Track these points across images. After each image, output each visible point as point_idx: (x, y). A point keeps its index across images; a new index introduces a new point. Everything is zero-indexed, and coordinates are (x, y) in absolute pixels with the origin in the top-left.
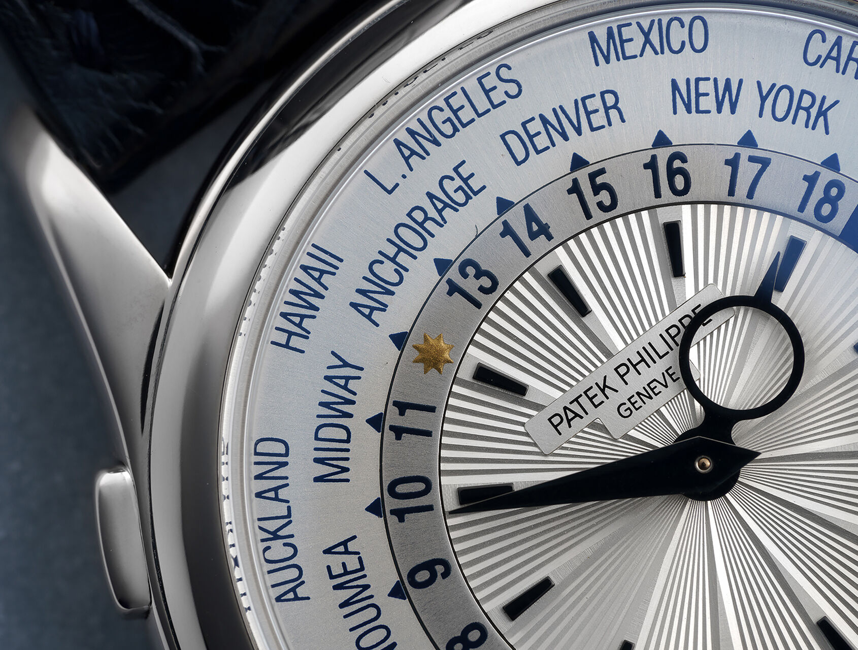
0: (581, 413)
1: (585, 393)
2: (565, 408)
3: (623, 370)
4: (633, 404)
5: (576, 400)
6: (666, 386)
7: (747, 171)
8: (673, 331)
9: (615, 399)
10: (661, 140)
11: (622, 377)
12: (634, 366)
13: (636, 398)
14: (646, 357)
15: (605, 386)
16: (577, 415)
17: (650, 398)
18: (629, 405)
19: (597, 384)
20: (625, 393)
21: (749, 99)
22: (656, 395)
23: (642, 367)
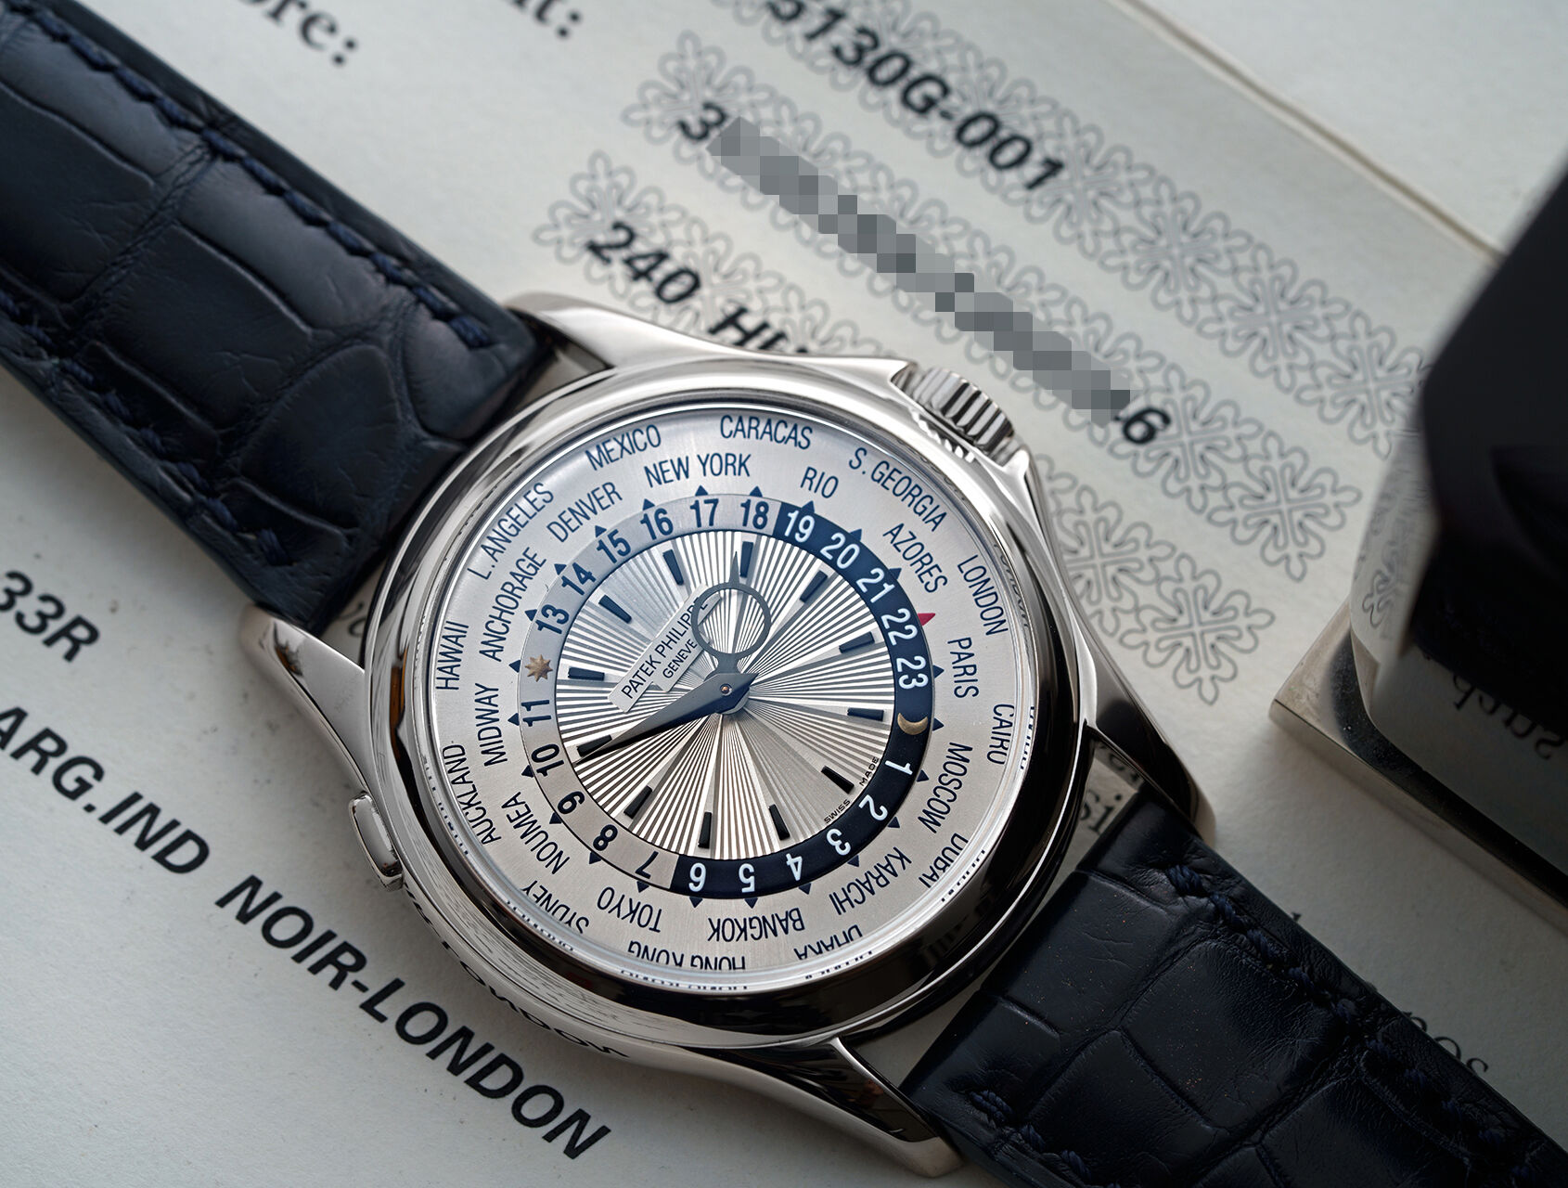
0: (642, 682)
1: (641, 668)
2: (631, 681)
3: (660, 649)
4: (672, 668)
5: (636, 674)
6: (690, 652)
7: (706, 510)
8: (686, 618)
9: (660, 668)
10: (648, 505)
11: (660, 653)
12: (667, 645)
13: (673, 664)
14: (673, 636)
15: (652, 662)
16: (639, 684)
17: (682, 661)
18: (669, 669)
19: (646, 662)
20: (665, 663)
21: (695, 467)
22: (685, 659)
23: (671, 644)
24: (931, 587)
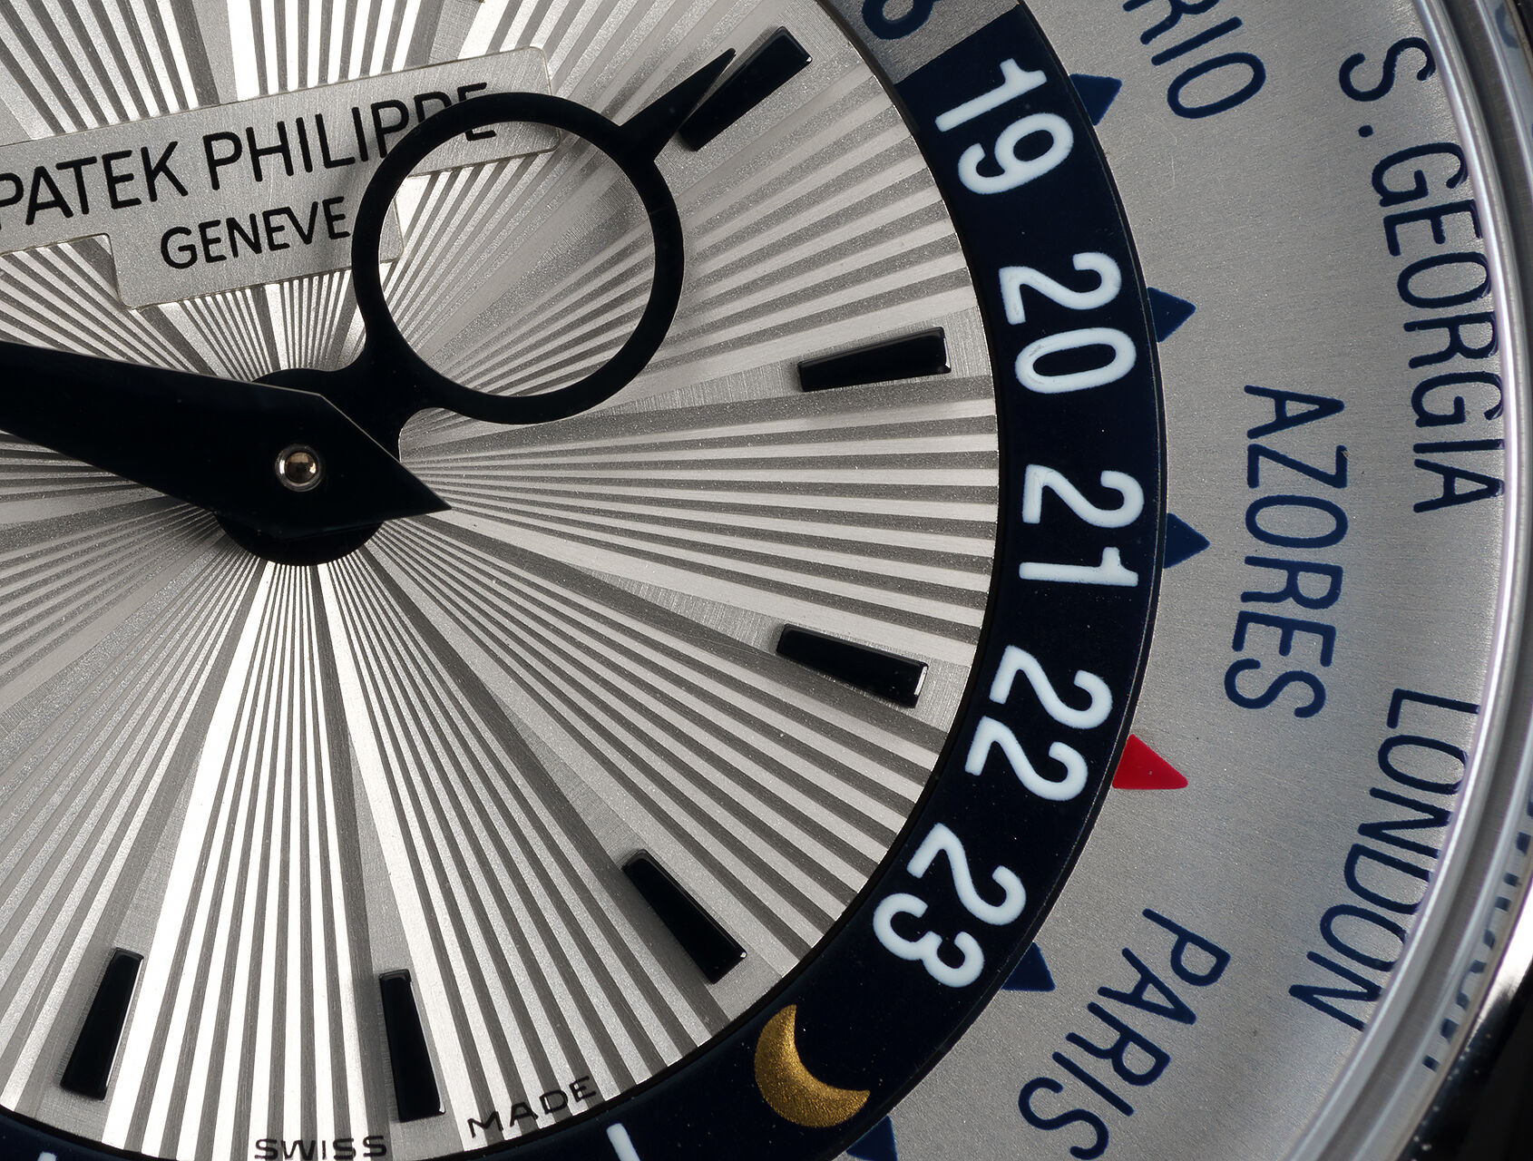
0: (73, 202)
1: (108, 159)
2: (41, 173)
3: (223, 149)
4: (207, 242)
5: (77, 165)
6: (307, 239)
8: (390, 116)
9: (170, 209)
11: (213, 164)
12: (256, 154)
13: (222, 232)
15: (162, 166)
16: (59, 201)
17: (256, 247)
18: (195, 239)
19: (145, 152)
20: (202, 204)
22: (273, 247)
23: (272, 164)
24: (1250, 685)
